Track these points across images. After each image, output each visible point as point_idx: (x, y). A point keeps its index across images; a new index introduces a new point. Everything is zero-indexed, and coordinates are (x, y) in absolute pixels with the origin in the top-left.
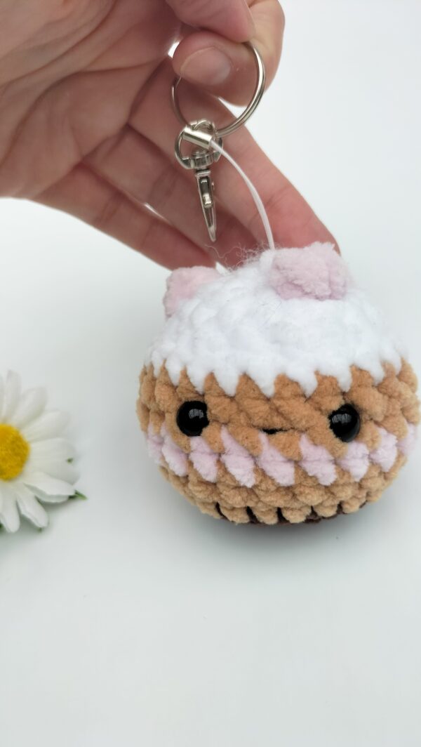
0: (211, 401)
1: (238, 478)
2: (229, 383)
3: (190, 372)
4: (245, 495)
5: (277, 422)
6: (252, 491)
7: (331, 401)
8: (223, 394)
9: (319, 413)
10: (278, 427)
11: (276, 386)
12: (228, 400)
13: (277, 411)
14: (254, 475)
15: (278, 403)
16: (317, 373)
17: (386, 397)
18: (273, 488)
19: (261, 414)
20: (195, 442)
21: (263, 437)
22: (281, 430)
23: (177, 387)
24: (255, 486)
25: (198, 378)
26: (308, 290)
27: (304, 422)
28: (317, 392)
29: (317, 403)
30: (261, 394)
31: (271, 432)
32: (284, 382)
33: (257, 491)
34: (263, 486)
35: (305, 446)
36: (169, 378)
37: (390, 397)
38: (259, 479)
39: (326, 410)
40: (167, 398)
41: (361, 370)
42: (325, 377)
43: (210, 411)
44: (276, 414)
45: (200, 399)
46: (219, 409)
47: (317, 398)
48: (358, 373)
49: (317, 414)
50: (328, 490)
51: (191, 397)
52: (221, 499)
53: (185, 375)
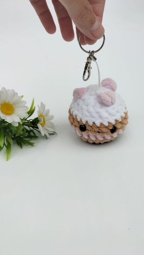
0: (87, 126)
1: (92, 139)
4: (93, 141)
7: (111, 127)
11: (100, 125)
12: (90, 127)
14: (95, 139)
17: (121, 124)
18: (99, 141)
19: (97, 130)
20: (84, 133)
22: (101, 132)
23: (79, 122)
27: (105, 131)
28: (108, 126)
29: (108, 128)
30: (97, 126)
32: (102, 124)
33: (96, 141)
35: (105, 135)
36: (78, 120)
37: (122, 123)
42: (110, 123)
43: (87, 128)
44: (100, 130)
45: (84, 125)
48: (116, 121)
49: (108, 130)
50: (109, 140)
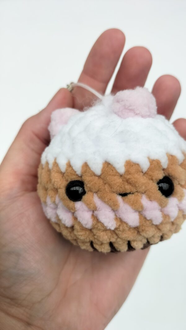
0: (87, 179)
1: (106, 224)
2: (97, 167)
3: (73, 163)
4: (110, 234)
5: (128, 188)
6: (114, 232)
7: (158, 174)
8: (94, 175)
9: (151, 181)
10: (128, 191)
11: (125, 167)
12: (97, 178)
13: (128, 181)
14: (115, 222)
15: (128, 177)
16: (149, 158)
18: (127, 229)
19: (118, 184)
20: (78, 205)
21: (120, 198)
22: (130, 193)
23: (64, 173)
24: (116, 229)
25: (78, 166)
26: (138, 112)
27: (144, 187)
28: (150, 169)
29: (150, 176)
30: (117, 172)
31: (124, 195)
32: (129, 164)
33: (117, 232)
34: (121, 228)
35: (145, 201)
36: (59, 168)
38: (118, 224)
39: (156, 179)
40: (59, 180)
41: (172, 156)
42: (153, 161)
43: (86, 185)
44: (126, 184)
45: (79, 179)
46: (92, 183)
47: (150, 173)
50: (157, 227)
51: (74, 178)
52: (95, 239)
53: (69, 165)
